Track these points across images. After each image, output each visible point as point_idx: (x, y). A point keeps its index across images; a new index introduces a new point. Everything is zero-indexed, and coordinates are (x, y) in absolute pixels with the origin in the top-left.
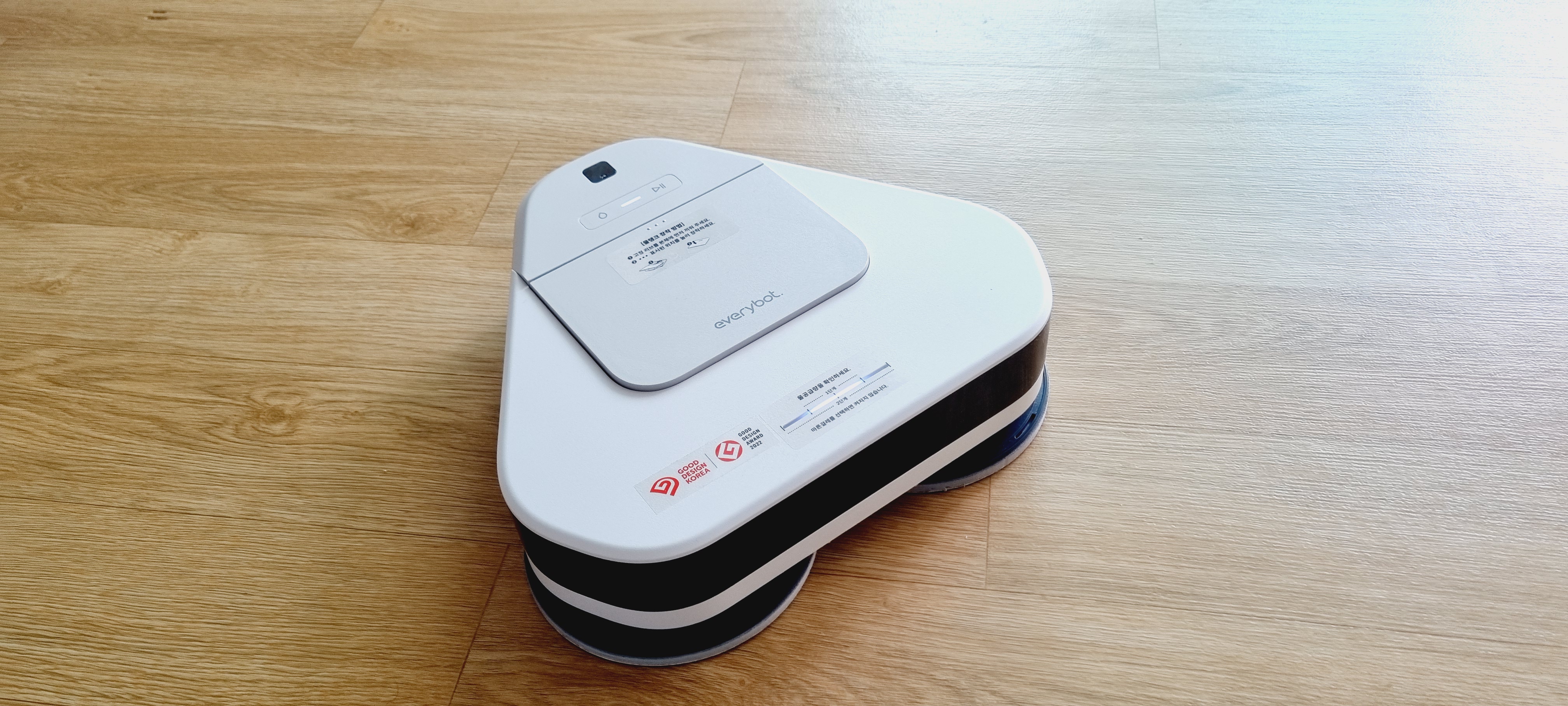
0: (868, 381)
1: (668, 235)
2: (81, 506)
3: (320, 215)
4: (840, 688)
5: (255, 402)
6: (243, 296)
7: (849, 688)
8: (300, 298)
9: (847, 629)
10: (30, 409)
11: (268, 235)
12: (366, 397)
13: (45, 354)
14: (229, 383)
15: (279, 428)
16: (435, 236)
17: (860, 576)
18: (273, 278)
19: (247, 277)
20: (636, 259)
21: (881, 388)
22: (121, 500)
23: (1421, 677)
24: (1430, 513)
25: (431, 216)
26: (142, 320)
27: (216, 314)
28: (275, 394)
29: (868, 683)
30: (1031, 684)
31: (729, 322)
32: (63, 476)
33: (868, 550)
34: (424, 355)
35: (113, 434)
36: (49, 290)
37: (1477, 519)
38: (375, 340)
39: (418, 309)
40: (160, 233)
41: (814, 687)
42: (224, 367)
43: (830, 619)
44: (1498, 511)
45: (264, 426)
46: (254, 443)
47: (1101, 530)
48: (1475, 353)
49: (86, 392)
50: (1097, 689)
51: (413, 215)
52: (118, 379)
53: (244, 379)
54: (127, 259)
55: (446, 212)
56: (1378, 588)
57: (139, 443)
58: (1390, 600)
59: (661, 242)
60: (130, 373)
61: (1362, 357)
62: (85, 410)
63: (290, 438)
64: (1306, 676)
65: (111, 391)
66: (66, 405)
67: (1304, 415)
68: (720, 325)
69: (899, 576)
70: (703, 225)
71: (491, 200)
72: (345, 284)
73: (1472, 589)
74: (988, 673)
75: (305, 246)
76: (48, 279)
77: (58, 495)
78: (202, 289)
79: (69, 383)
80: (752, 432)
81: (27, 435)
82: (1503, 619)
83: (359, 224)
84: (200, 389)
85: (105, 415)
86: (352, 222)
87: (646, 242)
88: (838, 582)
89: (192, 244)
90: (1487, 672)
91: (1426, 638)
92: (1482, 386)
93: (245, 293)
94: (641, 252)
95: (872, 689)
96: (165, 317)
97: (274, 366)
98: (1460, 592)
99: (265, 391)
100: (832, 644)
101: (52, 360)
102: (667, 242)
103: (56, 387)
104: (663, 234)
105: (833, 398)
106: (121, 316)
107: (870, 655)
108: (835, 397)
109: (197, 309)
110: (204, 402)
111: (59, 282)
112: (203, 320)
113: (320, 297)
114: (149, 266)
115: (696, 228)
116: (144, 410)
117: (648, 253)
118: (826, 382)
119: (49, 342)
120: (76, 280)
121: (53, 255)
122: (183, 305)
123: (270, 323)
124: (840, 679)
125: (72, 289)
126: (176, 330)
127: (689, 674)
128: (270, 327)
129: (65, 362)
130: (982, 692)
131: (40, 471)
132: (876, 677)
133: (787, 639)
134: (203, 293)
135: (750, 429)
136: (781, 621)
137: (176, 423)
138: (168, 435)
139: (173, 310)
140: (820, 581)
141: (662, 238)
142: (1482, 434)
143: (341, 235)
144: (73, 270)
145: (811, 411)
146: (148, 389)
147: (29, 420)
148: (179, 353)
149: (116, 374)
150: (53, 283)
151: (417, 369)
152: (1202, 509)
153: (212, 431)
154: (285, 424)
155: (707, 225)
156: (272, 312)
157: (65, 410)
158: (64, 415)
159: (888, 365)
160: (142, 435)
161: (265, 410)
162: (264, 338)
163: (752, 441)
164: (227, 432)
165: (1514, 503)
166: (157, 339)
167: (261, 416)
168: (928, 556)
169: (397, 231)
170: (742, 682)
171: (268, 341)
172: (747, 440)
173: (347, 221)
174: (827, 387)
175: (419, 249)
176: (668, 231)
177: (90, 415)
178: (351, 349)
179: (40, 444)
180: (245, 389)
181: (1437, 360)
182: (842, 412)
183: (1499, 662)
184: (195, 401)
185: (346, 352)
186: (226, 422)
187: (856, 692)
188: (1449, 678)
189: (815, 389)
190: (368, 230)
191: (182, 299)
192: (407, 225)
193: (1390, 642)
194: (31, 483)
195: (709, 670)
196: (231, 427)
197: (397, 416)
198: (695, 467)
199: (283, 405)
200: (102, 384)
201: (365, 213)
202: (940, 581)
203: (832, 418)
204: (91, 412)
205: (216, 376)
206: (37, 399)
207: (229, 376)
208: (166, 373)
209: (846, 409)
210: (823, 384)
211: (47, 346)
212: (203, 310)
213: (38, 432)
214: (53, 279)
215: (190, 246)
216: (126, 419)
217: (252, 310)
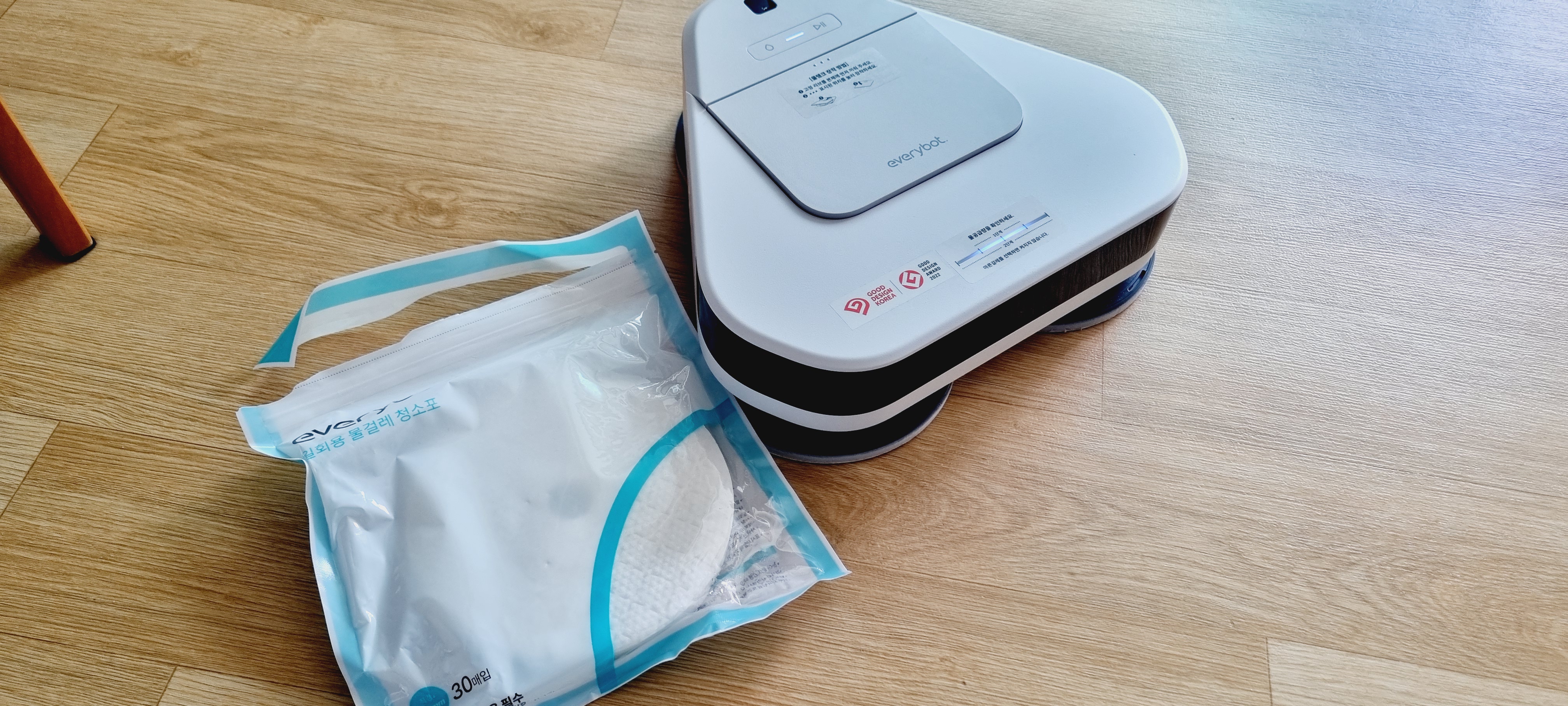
0: (1031, 227)
1: (834, 73)
2: (256, 278)
3: (446, 13)
4: (981, 493)
5: (410, 193)
6: (381, 88)
7: (989, 494)
8: (439, 95)
9: (984, 444)
10: (185, 179)
11: (397, 28)
12: (519, 199)
13: (187, 126)
14: (381, 172)
15: (438, 220)
16: (565, 47)
17: (991, 399)
18: (410, 74)
19: (382, 69)
20: (807, 93)
21: (1043, 236)
22: (294, 275)
23: (1463, 516)
24: (1475, 383)
25: (558, 26)
26: (283, 101)
27: (356, 103)
28: (430, 188)
29: (1004, 491)
30: (1143, 501)
31: (901, 162)
32: (230, 247)
33: (998, 378)
34: (570, 164)
35: (274, 211)
36: (179, 60)
37: (1513, 391)
38: (520, 144)
39: (558, 118)
40: (284, 13)
41: (958, 491)
42: (375, 157)
43: (969, 435)
44: (1531, 386)
45: (423, 217)
46: (415, 232)
47: (1200, 377)
48: (1518, 250)
49: (239, 168)
50: (1199, 509)
51: (541, 23)
52: (269, 158)
53: (397, 170)
54: (254, 37)
55: (574, 24)
56: (1430, 442)
57: (302, 222)
58: (1440, 453)
59: (829, 79)
60: (281, 154)
61: (1423, 245)
62: (241, 185)
63: (450, 232)
64: (1370, 510)
65: (265, 169)
66: (222, 179)
67: (1373, 292)
68: (892, 163)
69: (1027, 403)
70: (867, 67)
71: (617, 17)
72: (483, 87)
73: (1505, 448)
74: (1106, 489)
75: (436, 43)
76: (176, 49)
77: (230, 264)
78: (339, 76)
79: (219, 157)
80: (930, 264)
81: (186, 204)
82: (1531, 475)
83: (487, 27)
84: (354, 176)
85: (263, 192)
86: (481, 24)
87: (814, 78)
88: (973, 404)
89: (319, 29)
90: (1514, 516)
91: (1467, 486)
92: (1522, 279)
93: (382, 85)
94: (811, 88)
95: (1007, 496)
96: (305, 100)
97: (424, 160)
98: (1497, 450)
99: (419, 184)
100: (972, 457)
101: (197, 132)
102: (834, 80)
103: (206, 160)
104: (829, 72)
105: (999, 241)
106: (260, 95)
107: (1005, 468)
108: (1001, 240)
109: (335, 95)
110: (360, 189)
111: (188, 54)
112: (344, 107)
113: (459, 97)
114: (279, 47)
115: (860, 69)
116: (302, 190)
117: (817, 88)
118: (993, 225)
119: (191, 114)
120: (206, 53)
121: (177, 25)
122: (323, 91)
123: (414, 118)
124: (980, 485)
125: (203, 62)
126: (318, 114)
127: (849, 472)
128: (414, 122)
129: (212, 136)
130: (1102, 505)
131: (206, 240)
132: (1010, 486)
133: (931, 449)
134: (340, 80)
135: (927, 262)
136: (925, 434)
137: (336, 207)
138: (329, 217)
139: (311, 94)
140: (957, 401)
141: (829, 76)
142: (1520, 320)
143: (470, 36)
144: (200, 43)
145: (982, 250)
146: (302, 170)
147: (184, 190)
148: (326, 138)
149: (265, 152)
150: (182, 54)
151: (565, 176)
152: (1286, 365)
153: (372, 217)
154: (442, 217)
155: (870, 68)
156: (414, 107)
157: (221, 183)
158: (220, 188)
159: (1046, 215)
160: (301, 213)
161: (422, 202)
162: (410, 131)
163: (931, 273)
164: (387, 219)
165: (1543, 380)
166: (301, 122)
167: (419, 208)
168: (1050, 388)
169: (527, 38)
170: (895, 483)
171: (414, 135)
172: (927, 272)
173: (474, 22)
174: (994, 230)
175: (552, 58)
176: (834, 69)
177: (247, 191)
178: (498, 151)
179: (202, 214)
180: (399, 180)
181: (1486, 253)
182: (1009, 254)
183: (1525, 508)
184: (350, 187)
185: (494, 154)
186: (383, 211)
187: (994, 497)
188: (1485, 519)
189: (984, 230)
190: (497, 33)
191: (320, 84)
192: (536, 33)
193: (1439, 486)
194: (199, 251)
195: (864, 470)
196: (390, 215)
197: (552, 220)
198: (882, 291)
199: (439, 199)
200: (255, 162)
201: (491, 16)
202: (1062, 410)
203: (1001, 259)
204: (248, 187)
205: (368, 165)
206: (189, 170)
207: (380, 165)
208: (317, 157)
209: (1013, 252)
210: (991, 227)
211: (190, 118)
212: (342, 97)
213: (198, 203)
214: (180, 50)
215: (318, 31)
216: (284, 198)
217: (392, 103)
